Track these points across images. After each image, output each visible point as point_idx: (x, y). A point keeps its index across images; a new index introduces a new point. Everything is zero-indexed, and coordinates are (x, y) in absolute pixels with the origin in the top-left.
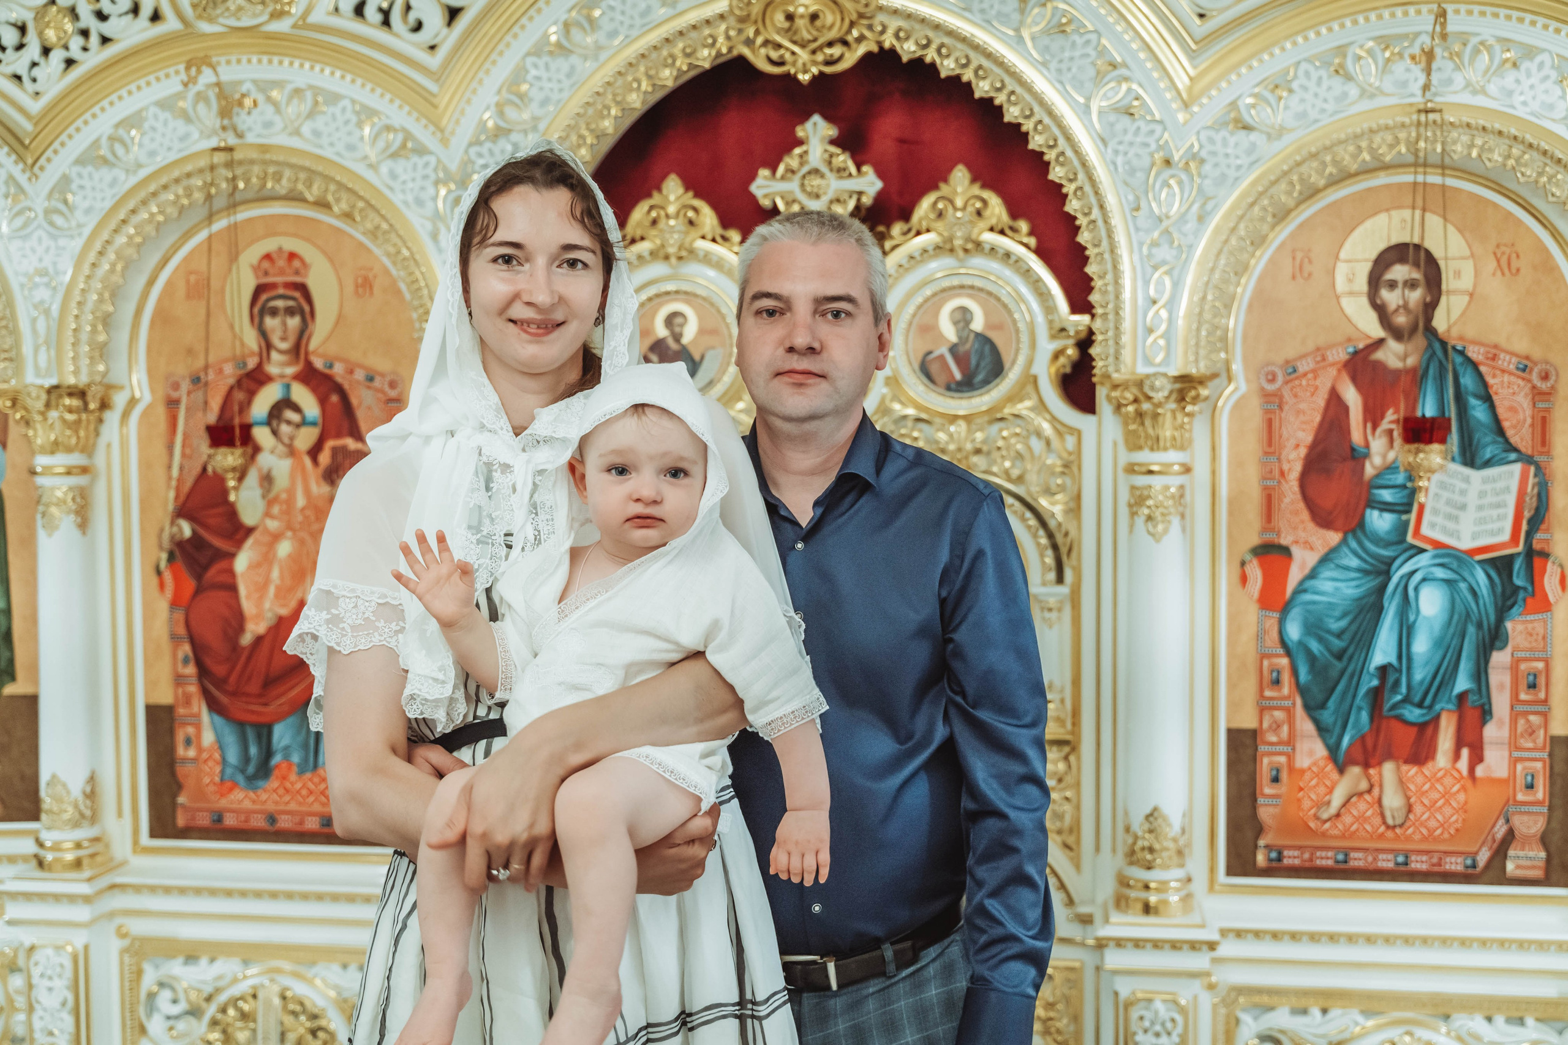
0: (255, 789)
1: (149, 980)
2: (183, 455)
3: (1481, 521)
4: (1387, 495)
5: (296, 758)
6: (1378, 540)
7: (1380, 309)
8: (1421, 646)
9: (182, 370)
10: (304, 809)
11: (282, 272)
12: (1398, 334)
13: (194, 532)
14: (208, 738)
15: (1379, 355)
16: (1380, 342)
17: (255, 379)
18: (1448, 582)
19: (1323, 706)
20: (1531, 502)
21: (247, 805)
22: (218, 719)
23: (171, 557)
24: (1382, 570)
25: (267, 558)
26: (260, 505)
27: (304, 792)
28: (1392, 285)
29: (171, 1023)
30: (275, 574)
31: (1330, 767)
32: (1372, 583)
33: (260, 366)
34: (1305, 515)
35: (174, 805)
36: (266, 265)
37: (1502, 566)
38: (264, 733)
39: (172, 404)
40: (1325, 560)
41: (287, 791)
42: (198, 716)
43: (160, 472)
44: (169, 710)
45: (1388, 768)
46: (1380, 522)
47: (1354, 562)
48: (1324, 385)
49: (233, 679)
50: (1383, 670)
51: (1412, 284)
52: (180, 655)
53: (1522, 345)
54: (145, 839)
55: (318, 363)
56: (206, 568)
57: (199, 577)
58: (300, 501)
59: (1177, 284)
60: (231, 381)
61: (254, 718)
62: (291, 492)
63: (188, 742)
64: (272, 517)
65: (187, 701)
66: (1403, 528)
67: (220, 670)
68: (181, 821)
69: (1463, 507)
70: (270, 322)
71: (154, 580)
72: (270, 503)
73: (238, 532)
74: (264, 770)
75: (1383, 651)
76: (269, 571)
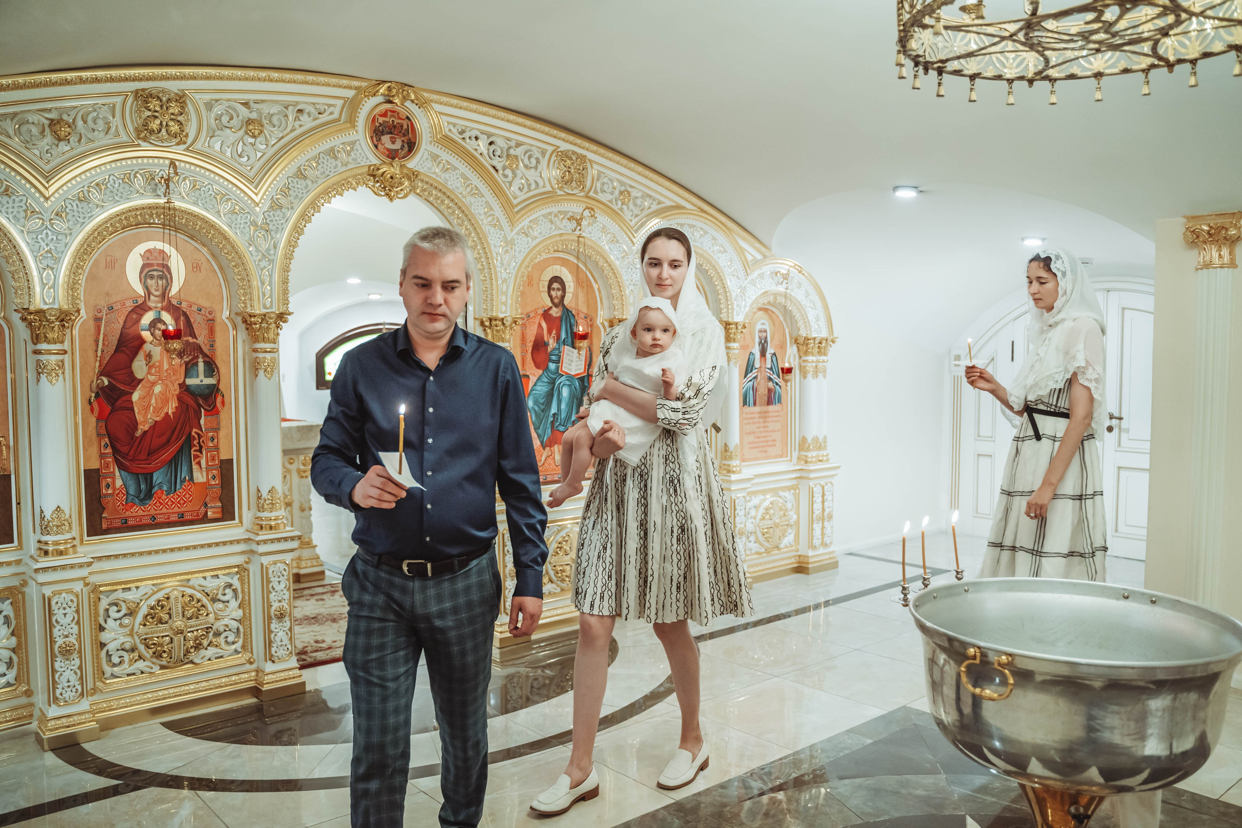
0: (144, 505)
1: (104, 603)
2: (104, 344)
3: (577, 366)
4: (554, 358)
5: (165, 488)
6: (551, 373)
7: (551, 296)
8: (563, 406)
9: (103, 303)
10: (170, 511)
11: (156, 259)
12: (556, 306)
13: (109, 382)
14: (119, 483)
15: (551, 312)
16: (551, 308)
17: (141, 309)
18: (569, 385)
19: (539, 428)
20: (588, 359)
21: (141, 513)
22: (124, 473)
23: (97, 395)
24: (552, 382)
25: (149, 394)
26: (145, 369)
27: (170, 503)
28: (554, 289)
29: (118, 622)
30: (153, 401)
31: (541, 448)
32: (550, 386)
33: (145, 302)
34: (533, 365)
35: (101, 518)
36: (148, 254)
37: (582, 379)
38: (148, 477)
39: (98, 320)
40: (538, 379)
41: (161, 504)
42: (114, 472)
43: (91, 354)
44: (97, 471)
45: (556, 446)
46: (552, 366)
47: (546, 380)
48: (537, 320)
49: (132, 452)
50: (554, 415)
51: (558, 289)
52: (103, 444)
53: (585, 310)
54: (86, 538)
55: (174, 302)
56: (116, 400)
57: (113, 405)
58: (166, 367)
59: (508, 286)
60: (130, 309)
61: (144, 471)
62: (161, 362)
63: (108, 486)
64: (152, 374)
65: (107, 466)
66: (558, 368)
67: (125, 449)
68: (104, 526)
69: (572, 361)
70: (150, 282)
71: (89, 407)
72: (150, 368)
73: (134, 382)
74: (149, 495)
75: (554, 410)
76: (150, 401)
